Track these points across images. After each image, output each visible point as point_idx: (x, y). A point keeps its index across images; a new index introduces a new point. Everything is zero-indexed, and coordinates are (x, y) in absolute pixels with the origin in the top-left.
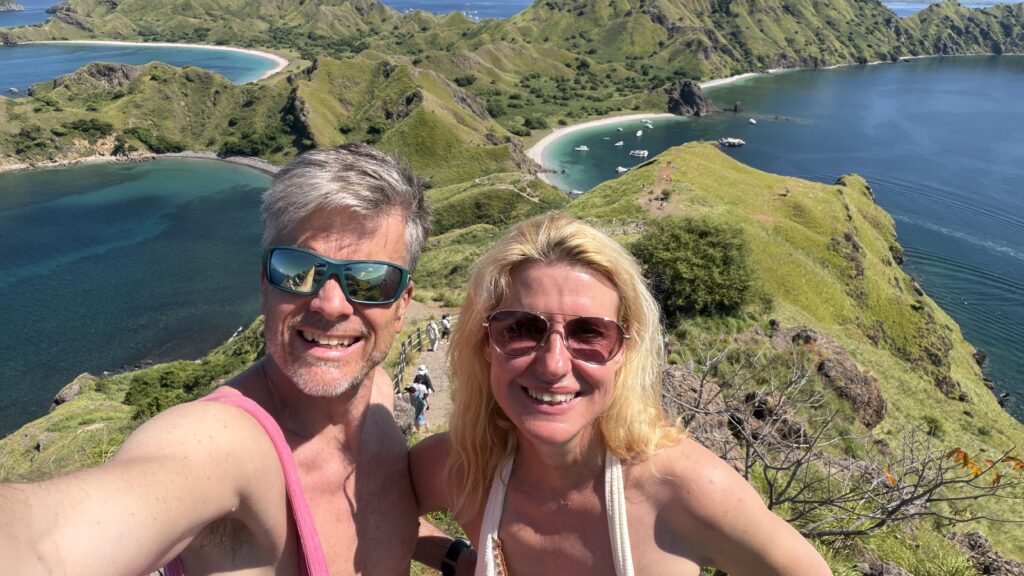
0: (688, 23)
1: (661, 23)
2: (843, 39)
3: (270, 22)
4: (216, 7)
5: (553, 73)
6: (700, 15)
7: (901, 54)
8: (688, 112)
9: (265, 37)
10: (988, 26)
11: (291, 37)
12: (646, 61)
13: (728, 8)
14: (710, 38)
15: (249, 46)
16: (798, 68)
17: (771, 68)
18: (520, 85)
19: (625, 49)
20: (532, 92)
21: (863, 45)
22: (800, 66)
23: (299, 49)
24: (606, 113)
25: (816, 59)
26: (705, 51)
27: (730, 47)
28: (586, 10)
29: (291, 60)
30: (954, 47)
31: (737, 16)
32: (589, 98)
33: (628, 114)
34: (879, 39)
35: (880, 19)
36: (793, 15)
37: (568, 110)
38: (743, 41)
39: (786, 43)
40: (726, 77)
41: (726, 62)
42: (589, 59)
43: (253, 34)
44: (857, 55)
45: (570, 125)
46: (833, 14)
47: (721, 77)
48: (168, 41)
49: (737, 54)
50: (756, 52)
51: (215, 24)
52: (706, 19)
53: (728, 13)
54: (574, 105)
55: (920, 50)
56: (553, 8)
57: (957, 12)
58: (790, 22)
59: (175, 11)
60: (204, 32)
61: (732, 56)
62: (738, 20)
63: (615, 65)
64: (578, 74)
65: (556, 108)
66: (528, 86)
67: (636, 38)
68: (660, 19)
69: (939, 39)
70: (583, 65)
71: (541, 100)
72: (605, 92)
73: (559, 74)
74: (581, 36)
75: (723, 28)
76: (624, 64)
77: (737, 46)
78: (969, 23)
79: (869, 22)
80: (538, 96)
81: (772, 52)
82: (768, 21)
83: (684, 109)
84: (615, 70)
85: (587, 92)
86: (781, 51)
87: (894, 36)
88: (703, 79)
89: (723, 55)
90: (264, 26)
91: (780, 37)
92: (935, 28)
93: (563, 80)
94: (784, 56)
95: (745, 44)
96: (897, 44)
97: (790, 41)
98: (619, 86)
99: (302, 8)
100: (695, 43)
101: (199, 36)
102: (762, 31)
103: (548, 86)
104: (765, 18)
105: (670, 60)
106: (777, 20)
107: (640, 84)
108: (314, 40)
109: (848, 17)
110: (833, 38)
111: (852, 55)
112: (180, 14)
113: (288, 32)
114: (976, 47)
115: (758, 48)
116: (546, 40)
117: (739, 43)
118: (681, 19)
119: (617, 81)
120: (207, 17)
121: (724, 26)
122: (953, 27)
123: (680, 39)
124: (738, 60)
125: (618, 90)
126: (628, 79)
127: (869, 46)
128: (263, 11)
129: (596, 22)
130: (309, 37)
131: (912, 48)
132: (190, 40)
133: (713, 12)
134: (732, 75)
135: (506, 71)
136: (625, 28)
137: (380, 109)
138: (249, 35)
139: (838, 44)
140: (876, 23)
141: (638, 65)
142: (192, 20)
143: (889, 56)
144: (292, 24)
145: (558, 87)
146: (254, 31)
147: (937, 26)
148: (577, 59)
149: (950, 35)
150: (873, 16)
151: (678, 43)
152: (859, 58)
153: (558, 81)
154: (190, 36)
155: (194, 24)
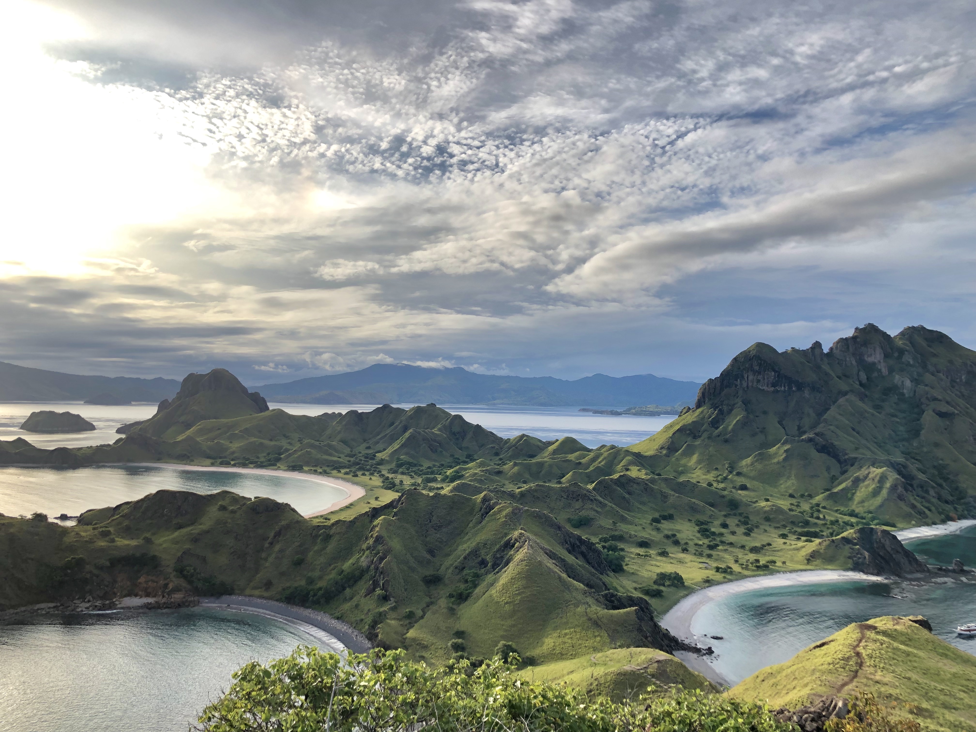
0: (865, 453)
1: (829, 453)
3: (351, 446)
5: (691, 514)
6: (881, 444)
8: (884, 570)
9: (343, 462)
12: (816, 500)
13: (919, 436)
14: (900, 471)
18: (649, 528)
23: (382, 476)
26: (897, 490)
27: (934, 485)
29: (367, 489)
32: (742, 547)
33: (798, 571)
38: (952, 477)
40: (935, 524)
41: (931, 504)
42: (738, 497)
47: (926, 523)
50: (971, 492)
52: (893, 448)
56: (687, 435)
60: (277, 456)
62: (938, 451)
63: (774, 505)
64: (724, 516)
65: (700, 559)
66: (659, 530)
67: (800, 472)
68: (827, 449)
70: (731, 504)
71: (677, 549)
73: (699, 515)
74: (727, 468)
75: (919, 460)
77: (943, 483)
80: (673, 543)
84: (773, 510)
89: (923, 494)
90: (344, 450)
95: (955, 481)
98: (780, 531)
100: (880, 479)
103: (685, 531)
105: (848, 500)
107: (810, 530)
112: (255, 436)
113: (370, 457)
116: (680, 472)
117: (946, 479)
118: (857, 449)
119: (778, 526)
120: (283, 439)
123: (859, 475)
124: (948, 501)
125: (781, 536)
126: (793, 523)
133: (900, 441)
134: (943, 522)
135: (630, 510)
141: (805, 505)
142: (267, 442)
144: (376, 448)
146: (332, 455)
148: (722, 496)
151: (856, 479)
153: (698, 525)
154: (261, 460)
155: (268, 447)
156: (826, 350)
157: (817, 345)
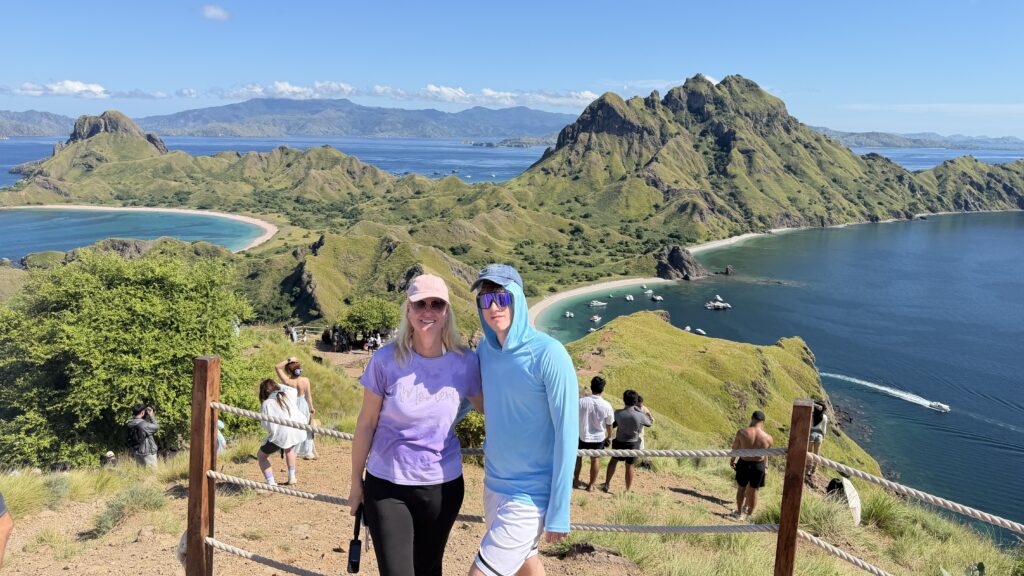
0: (683, 185)
1: (656, 186)
2: (852, 196)
3: (254, 185)
4: (198, 170)
5: (548, 239)
6: (696, 177)
7: (918, 210)
8: (678, 276)
9: (248, 200)
10: (1011, 181)
11: (278, 201)
12: (641, 224)
13: (725, 169)
14: (706, 199)
15: (234, 211)
16: (803, 228)
17: (775, 228)
18: (514, 252)
19: (620, 212)
20: (526, 259)
21: (874, 203)
22: (806, 225)
23: (288, 214)
24: (596, 278)
25: (822, 218)
26: (701, 214)
27: (728, 208)
28: (581, 175)
29: (278, 226)
30: (977, 203)
31: (734, 177)
32: (581, 264)
33: (617, 280)
34: (891, 197)
35: (891, 176)
36: (795, 173)
37: (559, 276)
38: (743, 201)
39: (789, 203)
40: (724, 238)
41: (724, 223)
42: (584, 225)
43: (238, 198)
44: (867, 213)
45: (561, 291)
46: (838, 171)
47: (718, 239)
48: (147, 205)
49: (736, 215)
50: (756, 212)
51: (196, 188)
52: (704, 180)
53: (725, 173)
54: (566, 271)
55: (939, 207)
56: (548, 173)
57: (975, 168)
58: (791, 181)
59: (155, 174)
60: (185, 196)
61: (731, 218)
62: (736, 181)
63: (608, 230)
64: (571, 240)
65: (549, 275)
66: (522, 254)
67: (632, 202)
68: (655, 183)
69: (958, 196)
70: (577, 231)
71: (533, 267)
72: (598, 256)
73: (554, 240)
74: (577, 200)
75: (722, 189)
76: (618, 227)
77: (737, 206)
78: (989, 178)
79: (881, 178)
80: (531, 264)
81: (775, 212)
82: (768, 181)
83: (673, 273)
84: (608, 234)
85: (580, 258)
86: (784, 210)
87: (909, 192)
88: (698, 241)
89: (720, 216)
90: (248, 189)
91: (783, 197)
92: (953, 184)
93: (556, 247)
94: (787, 216)
95: (745, 204)
96: (913, 201)
97: (792, 200)
98: (611, 250)
99: (289, 171)
100: (690, 206)
101: (180, 200)
102: (762, 191)
103: (541, 253)
104: (764, 178)
105: (665, 223)
106: (778, 180)
107: (633, 248)
108: (302, 204)
109: (857, 176)
110: (839, 196)
111: (863, 213)
112: (160, 177)
113: (274, 196)
114: (1001, 202)
115: (758, 208)
116: (541, 205)
117: (739, 203)
118: (676, 182)
119: (610, 246)
120: (188, 180)
121: (722, 187)
122: (972, 183)
123: (676, 203)
124: (736, 221)
125: (611, 254)
126: (621, 243)
127: (880, 203)
128: (247, 174)
129: (592, 186)
130: (297, 201)
131: (930, 204)
132: (171, 205)
133: (710, 174)
134: (730, 236)
135: (500, 238)
136: (619, 192)
137: (383, 282)
138: (233, 198)
139: (845, 203)
140: (887, 180)
141: (633, 228)
142: (173, 183)
143: (902, 213)
144: (278, 187)
145: (551, 253)
146: (238, 195)
147: (955, 182)
148: (571, 224)
149: (970, 192)
150: (883, 172)
151: (673, 206)
152: (869, 216)
153: (551, 248)
154: (170, 199)
155: (175, 188)
156: (662, 98)
157: (655, 93)
